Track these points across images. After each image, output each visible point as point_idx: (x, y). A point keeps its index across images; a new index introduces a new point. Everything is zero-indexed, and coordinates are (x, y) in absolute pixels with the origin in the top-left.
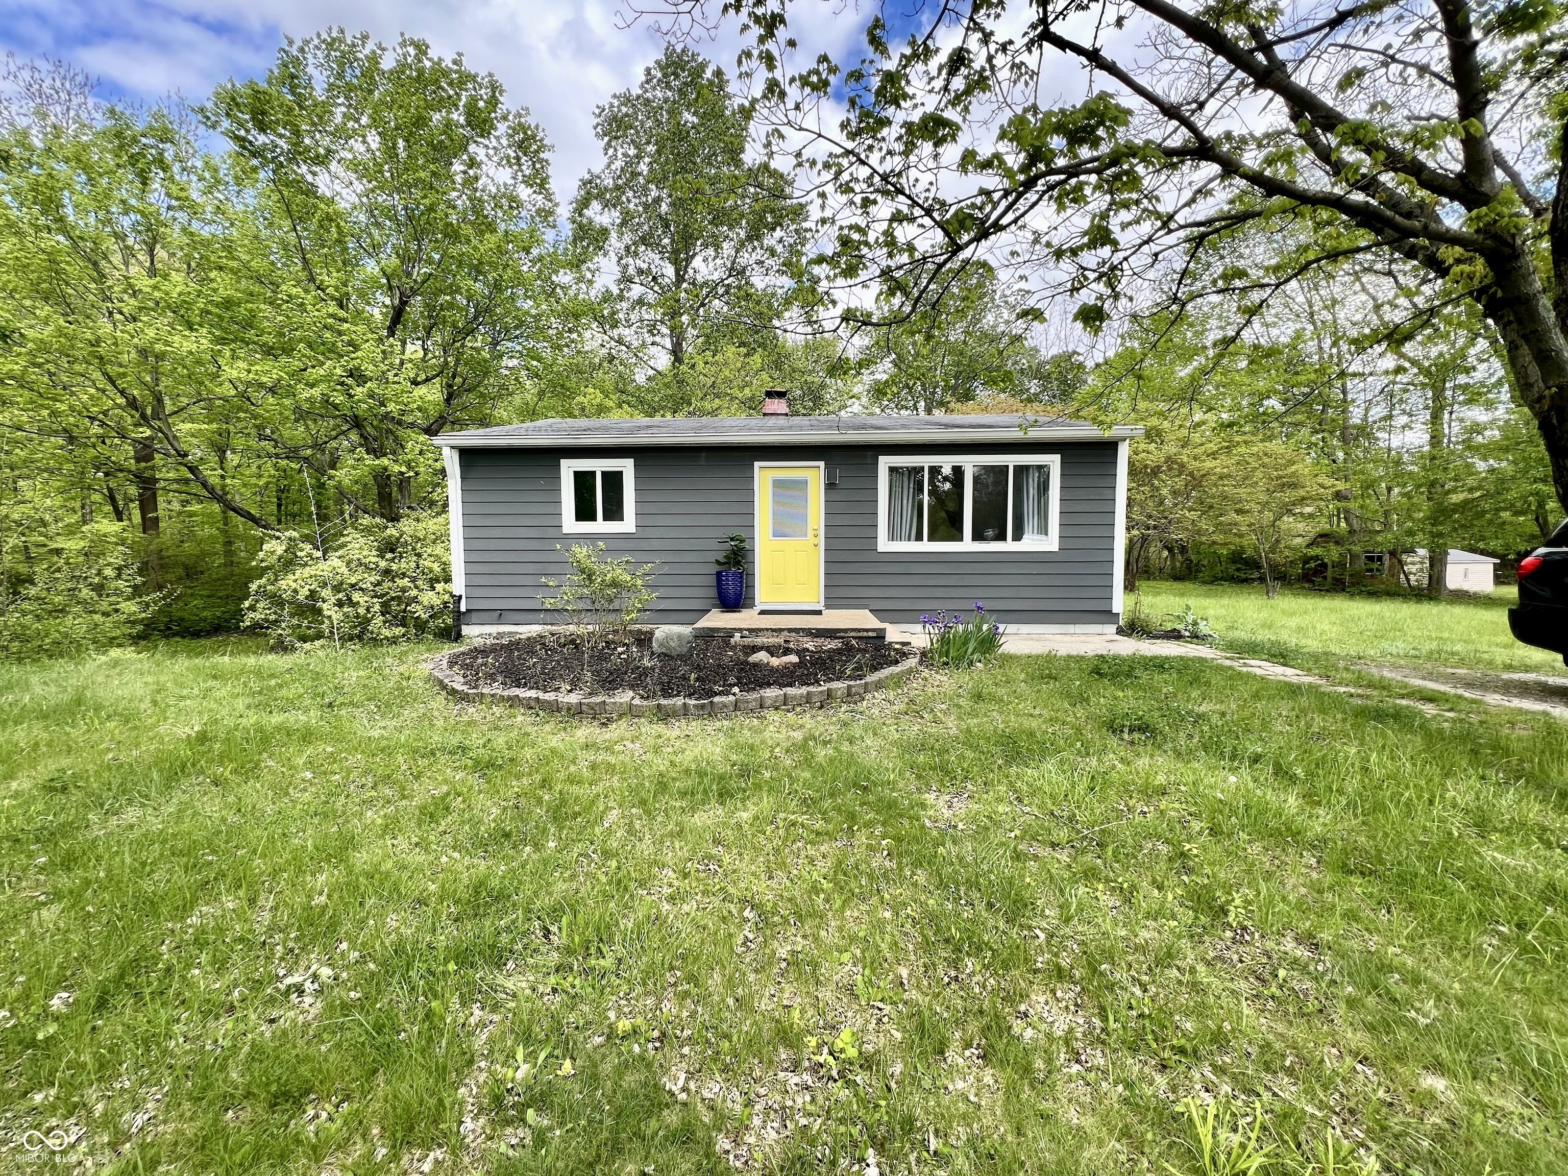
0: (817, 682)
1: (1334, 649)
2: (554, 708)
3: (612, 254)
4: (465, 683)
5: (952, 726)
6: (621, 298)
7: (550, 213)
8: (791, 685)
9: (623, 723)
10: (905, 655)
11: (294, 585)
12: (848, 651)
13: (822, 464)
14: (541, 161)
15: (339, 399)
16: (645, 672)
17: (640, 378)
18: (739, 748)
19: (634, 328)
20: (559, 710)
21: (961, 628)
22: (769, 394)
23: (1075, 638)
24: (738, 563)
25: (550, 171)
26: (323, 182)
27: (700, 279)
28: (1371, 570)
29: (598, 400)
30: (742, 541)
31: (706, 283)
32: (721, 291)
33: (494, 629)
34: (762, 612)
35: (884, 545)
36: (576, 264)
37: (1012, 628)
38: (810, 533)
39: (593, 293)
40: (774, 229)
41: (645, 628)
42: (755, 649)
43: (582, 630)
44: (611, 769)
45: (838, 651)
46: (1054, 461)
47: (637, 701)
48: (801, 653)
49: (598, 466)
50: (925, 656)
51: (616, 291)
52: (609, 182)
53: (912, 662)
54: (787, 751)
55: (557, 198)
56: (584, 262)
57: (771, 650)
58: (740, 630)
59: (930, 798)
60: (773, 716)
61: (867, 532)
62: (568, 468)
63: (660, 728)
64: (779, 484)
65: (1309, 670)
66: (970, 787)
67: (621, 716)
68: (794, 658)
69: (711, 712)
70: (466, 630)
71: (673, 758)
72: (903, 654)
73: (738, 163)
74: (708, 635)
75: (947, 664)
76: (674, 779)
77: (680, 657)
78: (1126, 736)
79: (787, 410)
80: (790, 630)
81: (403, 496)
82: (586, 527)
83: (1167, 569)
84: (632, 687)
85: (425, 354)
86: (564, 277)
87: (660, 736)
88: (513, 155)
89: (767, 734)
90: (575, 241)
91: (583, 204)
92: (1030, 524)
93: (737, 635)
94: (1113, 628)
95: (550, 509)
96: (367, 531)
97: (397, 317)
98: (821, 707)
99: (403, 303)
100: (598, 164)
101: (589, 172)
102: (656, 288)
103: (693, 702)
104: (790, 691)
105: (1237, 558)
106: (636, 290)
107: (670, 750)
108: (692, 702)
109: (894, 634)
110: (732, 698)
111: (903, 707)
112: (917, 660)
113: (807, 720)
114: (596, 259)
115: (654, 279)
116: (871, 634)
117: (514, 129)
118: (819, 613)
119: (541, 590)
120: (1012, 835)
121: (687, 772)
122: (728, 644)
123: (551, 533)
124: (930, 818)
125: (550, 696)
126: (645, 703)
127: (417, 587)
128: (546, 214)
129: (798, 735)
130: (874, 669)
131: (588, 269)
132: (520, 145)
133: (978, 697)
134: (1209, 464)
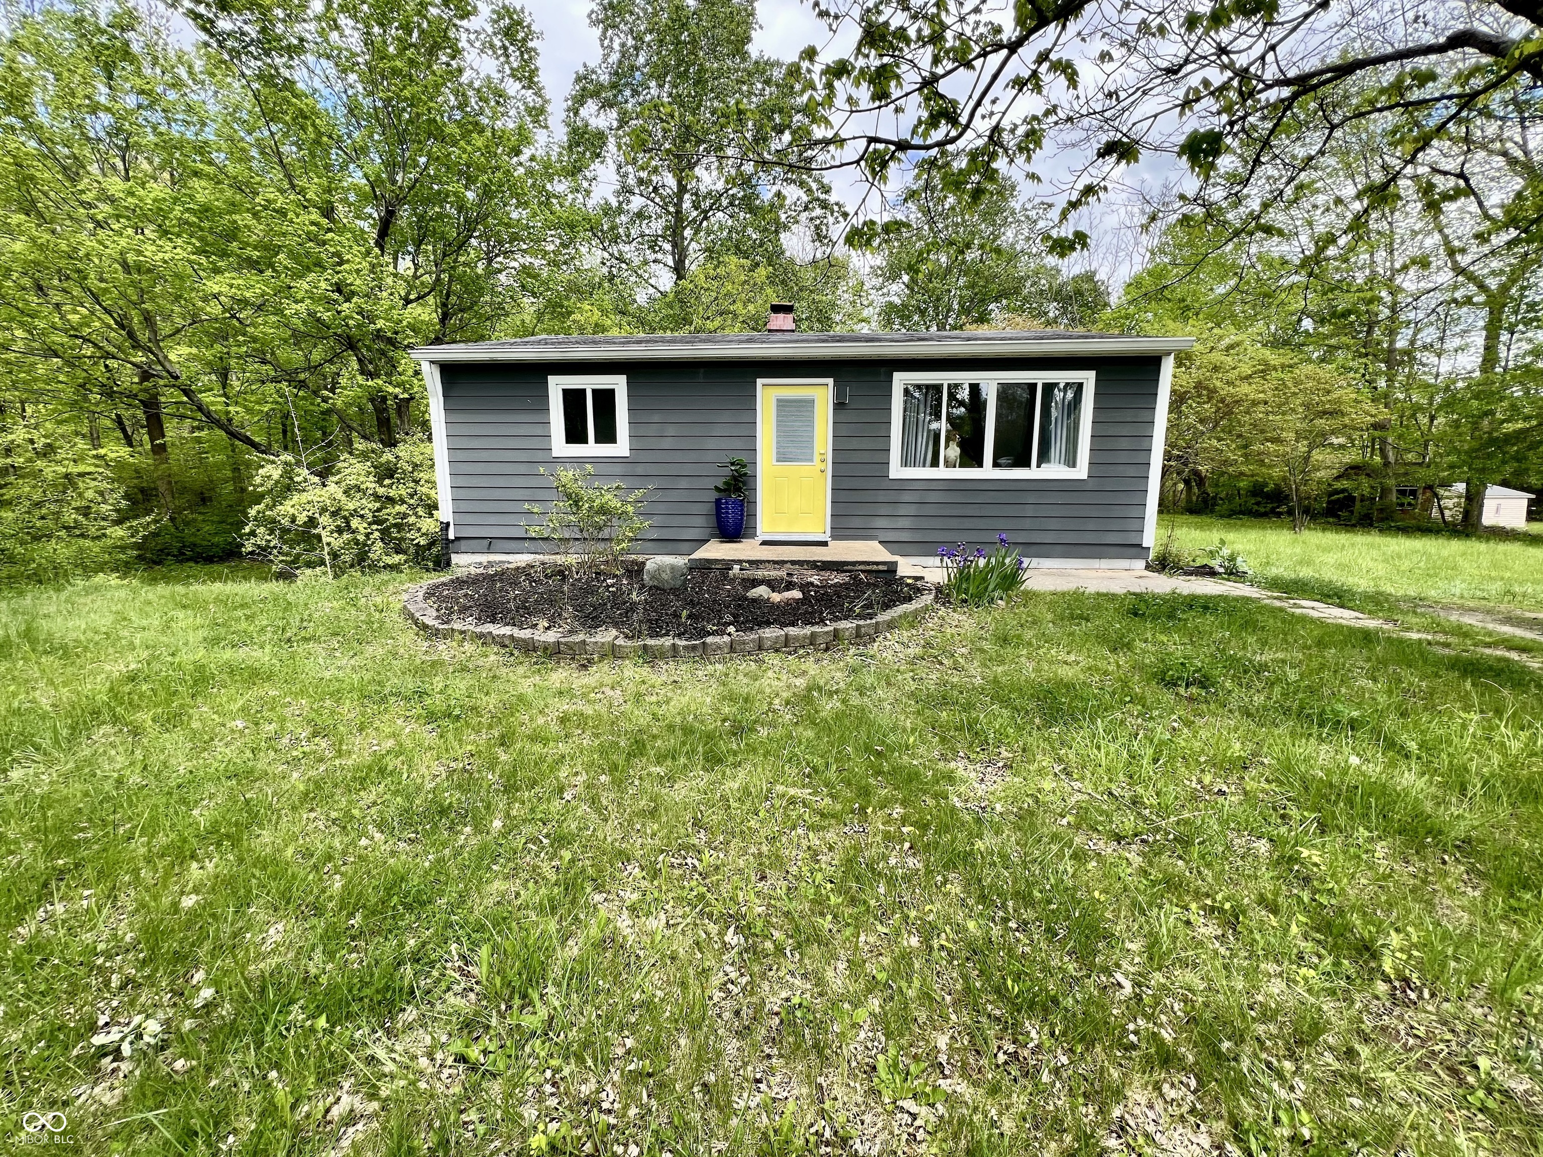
0: (822, 621)
1: (1388, 588)
2: (528, 647)
3: (609, 161)
4: (437, 617)
5: (976, 674)
6: (620, 211)
7: (542, 111)
8: (793, 624)
9: (605, 666)
10: (919, 591)
11: (292, 511)
12: (856, 586)
13: (830, 381)
14: (529, 50)
15: (326, 316)
16: (633, 607)
17: (641, 298)
18: (732, 698)
19: (634, 244)
20: (535, 650)
21: (982, 562)
22: (776, 309)
23: (1100, 574)
24: (738, 490)
25: (539, 62)
26: (300, 77)
27: (703, 190)
28: (1402, 505)
29: (595, 318)
30: (744, 466)
31: (709, 193)
32: (725, 202)
33: (484, 558)
34: (764, 543)
35: (897, 471)
36: (574, 171)
37: (1035, 562)
38: (817, 458)
39: (590, 203)
40: (782, 132)
41: (641, 558)
42: (755, 583)
43: (572, 559)
44: (582, 720)
45: (845, 586)
46: (1088, 378)
47: (620, 642)
48: (805, 587)
49: (589, 383)
50: (942, 594)
51: (615, 204)
52: (605, 78)
53: (928, 599)
54: (787, 703)
55: (548, 94)
56: (580, 170)
57: (772, 585)
58: (740, 562)
59: (959, 767)
60: (773, 659)
61: (878, 457)
62: (557, 385)
63: (645, 671)
64: (782, 404)
65: (1370, 613)
66: (1005, 754)
67: (603, 657)
68: (797, 594)
69: (704, 653)
70: (455, 559)
71: (655, 708)
72: (916, 588)
73: (745, 56)
74: (705, 566)
75: (965, 601)
76: (655, 737)
77: (674, 590)
78: (1182, 691)
79: (793, 327)
80: (793, 563)
81: (402, 422)
82: (577, 450)
83: (1182, 504)
84: (616, 625)
85: (416, 270)
86: (560, 186)
87: (644, 682)
88: (499, 44)
89: (765, 682)
90: (570, 147)
91: (580, 100)
92: (1057, 448)
93: (737, 567)
94: (1141, 564)
95: (538, 430)
96: (364, 456)
97: (385, 228)
98: (827, 649)
99: (391, 213)
100: (594, 57)
101: (585, 66)
102: (657, 200)
103: (684, 643)
104: (792, 631)
105: (1257, 491)
106: (637, 202)
107: (654, 699)
108: (682, 643)
109: (907, 567)
110: (726, 638)
111: (918, 651)
112: (932, 597)
113: (810, 666)
114: (592, 167)
115: (655, 190)
116: (881, 568)
117: (498, 13)
118: (824, 544)
119: (523, 517)
120: (1064, 822)
121: (671, 728)
122: (725, 577)
123: (540, 456)
124: (959, 796)
125: (525, 634)
126: (629, 643)
127: (416, 514)
128: (538, 113)
129: (801, 682)
130: (886, 606)
131: (585, 178)
132: (508, 33)
133: (1004, 640)
134: (1244, 389)
